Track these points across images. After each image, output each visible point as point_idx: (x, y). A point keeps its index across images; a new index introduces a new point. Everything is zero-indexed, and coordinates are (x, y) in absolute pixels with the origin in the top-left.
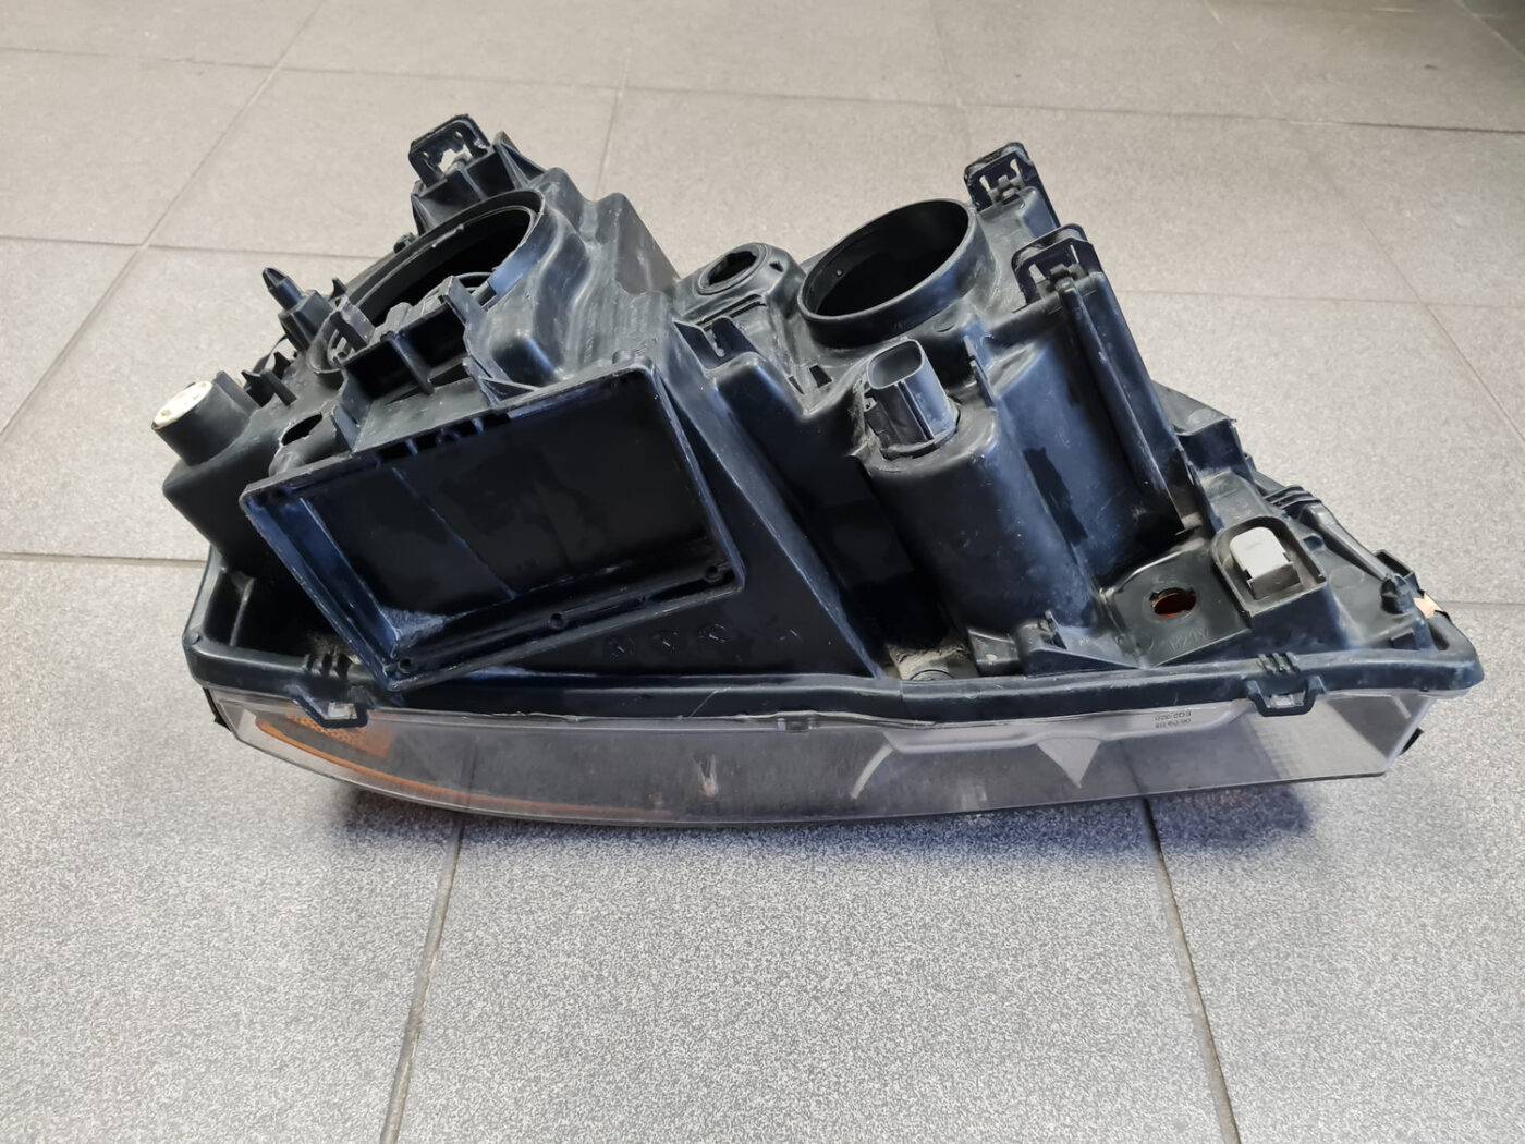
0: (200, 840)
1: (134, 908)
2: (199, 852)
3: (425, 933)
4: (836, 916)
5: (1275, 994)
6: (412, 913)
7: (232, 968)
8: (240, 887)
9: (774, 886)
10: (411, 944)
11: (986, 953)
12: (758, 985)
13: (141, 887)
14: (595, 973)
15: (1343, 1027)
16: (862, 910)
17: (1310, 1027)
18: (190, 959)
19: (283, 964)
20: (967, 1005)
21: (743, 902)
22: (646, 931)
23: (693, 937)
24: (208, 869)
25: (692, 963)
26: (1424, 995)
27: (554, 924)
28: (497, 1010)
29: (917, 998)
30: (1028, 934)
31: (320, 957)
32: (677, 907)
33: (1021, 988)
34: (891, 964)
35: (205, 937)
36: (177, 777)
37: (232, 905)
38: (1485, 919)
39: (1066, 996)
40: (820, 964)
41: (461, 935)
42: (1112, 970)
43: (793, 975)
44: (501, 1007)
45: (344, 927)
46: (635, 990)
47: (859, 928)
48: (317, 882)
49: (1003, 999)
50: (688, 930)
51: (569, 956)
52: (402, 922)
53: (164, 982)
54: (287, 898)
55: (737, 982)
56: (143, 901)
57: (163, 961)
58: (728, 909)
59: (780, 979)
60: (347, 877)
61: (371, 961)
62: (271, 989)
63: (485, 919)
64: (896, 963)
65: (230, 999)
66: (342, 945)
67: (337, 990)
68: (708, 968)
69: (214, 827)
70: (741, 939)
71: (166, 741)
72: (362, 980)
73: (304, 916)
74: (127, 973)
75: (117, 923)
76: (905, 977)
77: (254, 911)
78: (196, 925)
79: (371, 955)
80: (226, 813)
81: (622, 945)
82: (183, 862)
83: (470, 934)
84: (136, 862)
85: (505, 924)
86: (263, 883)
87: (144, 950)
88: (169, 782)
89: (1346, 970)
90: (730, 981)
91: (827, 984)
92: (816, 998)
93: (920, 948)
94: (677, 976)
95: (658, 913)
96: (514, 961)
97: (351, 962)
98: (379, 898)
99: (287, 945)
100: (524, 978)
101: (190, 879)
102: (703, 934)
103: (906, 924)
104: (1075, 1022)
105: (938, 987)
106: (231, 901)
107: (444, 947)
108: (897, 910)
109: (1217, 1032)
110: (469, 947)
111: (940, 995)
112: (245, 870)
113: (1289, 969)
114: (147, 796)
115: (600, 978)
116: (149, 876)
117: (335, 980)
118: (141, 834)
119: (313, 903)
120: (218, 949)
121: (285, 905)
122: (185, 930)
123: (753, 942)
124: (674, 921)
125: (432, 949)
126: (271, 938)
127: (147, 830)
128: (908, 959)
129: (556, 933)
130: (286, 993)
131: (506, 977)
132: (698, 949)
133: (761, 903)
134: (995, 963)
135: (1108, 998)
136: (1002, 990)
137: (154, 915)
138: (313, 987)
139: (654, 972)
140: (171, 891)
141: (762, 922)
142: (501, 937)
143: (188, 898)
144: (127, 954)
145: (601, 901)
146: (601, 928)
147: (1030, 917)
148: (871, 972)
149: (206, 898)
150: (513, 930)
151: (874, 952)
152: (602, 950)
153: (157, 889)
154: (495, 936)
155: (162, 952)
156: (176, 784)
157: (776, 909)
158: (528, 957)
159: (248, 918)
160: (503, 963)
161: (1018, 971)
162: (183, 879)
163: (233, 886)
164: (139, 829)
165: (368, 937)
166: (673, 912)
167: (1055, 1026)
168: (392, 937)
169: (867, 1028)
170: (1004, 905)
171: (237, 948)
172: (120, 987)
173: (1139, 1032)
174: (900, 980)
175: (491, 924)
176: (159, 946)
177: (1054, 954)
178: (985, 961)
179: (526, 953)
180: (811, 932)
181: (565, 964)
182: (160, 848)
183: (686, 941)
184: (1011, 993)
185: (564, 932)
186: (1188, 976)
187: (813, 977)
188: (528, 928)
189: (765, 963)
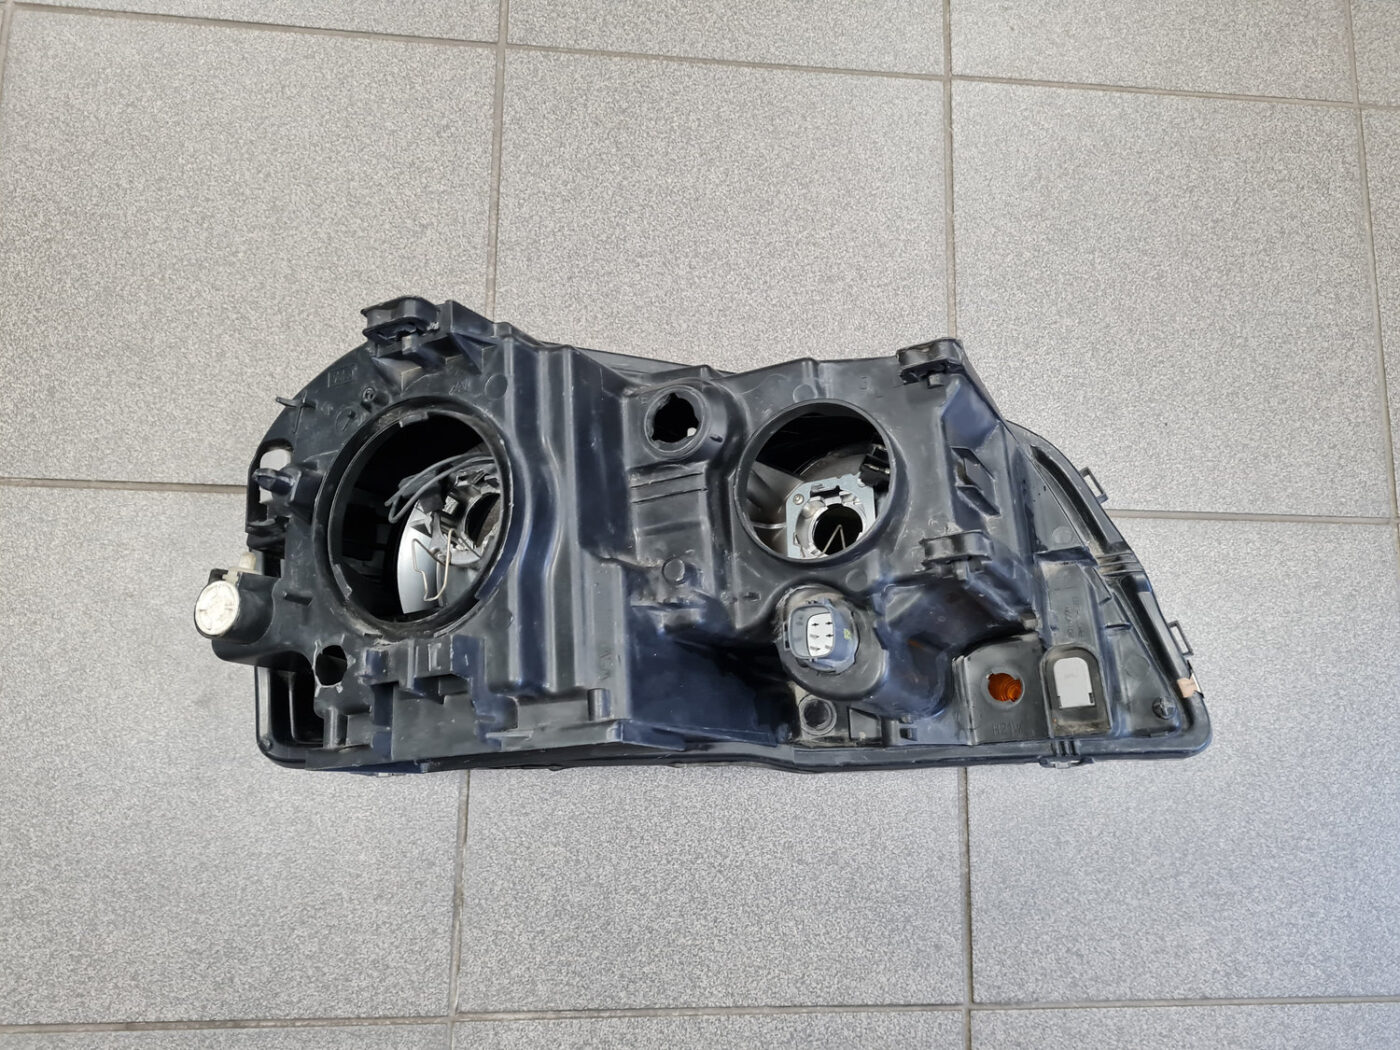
1: (247, 819)
3: (455, 831)
4: (736, 811)
5: (1017, 861)
6: (444, 817)
7: (328, 861)
9: (694, 790)
10: (446, 840)
11: (834, 836)
12: (682, 863)
13: (248, 803)
14: (574, 858)
15: (1054, 882)
16: (754, 807)
17: (1033, 883)
18: (298, 856)
19: (362, 857)
20: (818, 873)
21: (673, 803)
22: (607, 826)
23: (639, 830)
25: (639, 849)
26: (1112, 859)
27: (544, 823)
28: (511, 885)
29: (787, 869)
30: (864, 821)
31: (386, 851)
32: (627, 807)
33: (854, 860)
34: (771, 846)
35: (304, 839)
37: (317, 813)
38: (1171, 803)
39: (883, 866)
40: (724, 847)
41: (481, 833)
42: (915, 846)
43: (705, 856)
44: (514, 884)
45: (399, 829)
46: (601, 870)
47: (751, 820)
48: (373, 794)
49: (842, 868)
50: (635, 824)
51: (555, 846)
52: (438, 823)
53: (284, 874)
54: (353, 808)
55: (669, 862)
56: (252, 814)
57: (280, 858)
58: (662, 808)
59: (697, 858)
60: (393, 789)
61: (422, 854)
62: (358, 876)
63: (495, 820)
64: (774, 845)
65: (333, 883)
66: (400, 842)
67: (403, 875)
68: (649, 852)
70: (671, 831)
71: (229, 675)
72: (418, 867)
73: (369, 821)
74: (258, 868)
75: (239, 831)
76: (779, 855)
77: (333, 819)
78: (296, 830)
79: (421, 849)
81: (591, 837)
82: (272, 782)
83: (486, 831)
84: (237, 781)
85: (510, 823)
86: (334, 796)
87: (264, 851)
88: (242, 713)
89: (1067, 842)
90: (664, 861)
91: (728, 861)
92: (720, 872)
93: (791, 834)
94: (629, 858)
95: (614, 812)
96: (518, 851)
97: (408, 855)
98: (419, 806)
99: (362, 843)
100: (527, 863)
102: (646, 827)
103: (783, 816)
104: (885, 883)
105: (800, 862)
106: (314, 811)
107: (470, 842)
108: (778, 805)
109: (974, 888)
110: (487, 841)
111: (801, 867)
112: (319, 786)
113: (1030, 843)
114: (229, 726)
115: (578, 861)
116: (251, 794)
117: (400, 868)
118: (234, 759)
119: (373, 811)
120: (315, 848)
121: (354, 813)
122: (289, 834)
123: (680, 832)
124: (626, 818)
125: (462, 842)
126: (349, 838)
127: (238, 755)
128: (782, 842)
129: (545, 830)
130: (369, 878)
131: (515, 862)
132: (642, 838)
133: (685, 803)
134: (839, 843)
135: (910, 866)
136: (841, 862)
137: (263, 824)
138: (387, 873)
139: (613, 856)
140: (271, 805)
141: (686, 817)
142: (508, 833)
143: (284, 810)
144: (253, 854)
145: (575, 804)
146: (576, 824)
147: (868, 809)
148: (757, 852)
149: (297, 810)
150: (516, 828)
151: (760, 838)
152: (577, 841)
153: (259, 803)
154: (503, 832)
155: (278, 852)
157: (695, 807)
158: (528, 848)
159: (330, 824)
160: (511, 853)
161: (853, 849)
162: (276, 795)
163: (313, 799)
164: (231, 755)
165: (416, 835)
166: (625, 811)
167: (872, 886)
168: (433, 835)
169: (752, 891)
170: (851, 800)
171: (328, 847)
172: (256, 878)
173: (924, 889)
174: (776, 857)
175: (500, 824)
176: (274, 847)
177: (879, 836)
178: (833, 842)
179: (526, 844)
180: (719, 823)
181: (554, 852)
182: (252, 770)
183: (634, 833)
184: (847, 864)
185: (551, 828)
186: (964, 849)
187: (719, 856)
188: (526, 826)
189: (687, 848)
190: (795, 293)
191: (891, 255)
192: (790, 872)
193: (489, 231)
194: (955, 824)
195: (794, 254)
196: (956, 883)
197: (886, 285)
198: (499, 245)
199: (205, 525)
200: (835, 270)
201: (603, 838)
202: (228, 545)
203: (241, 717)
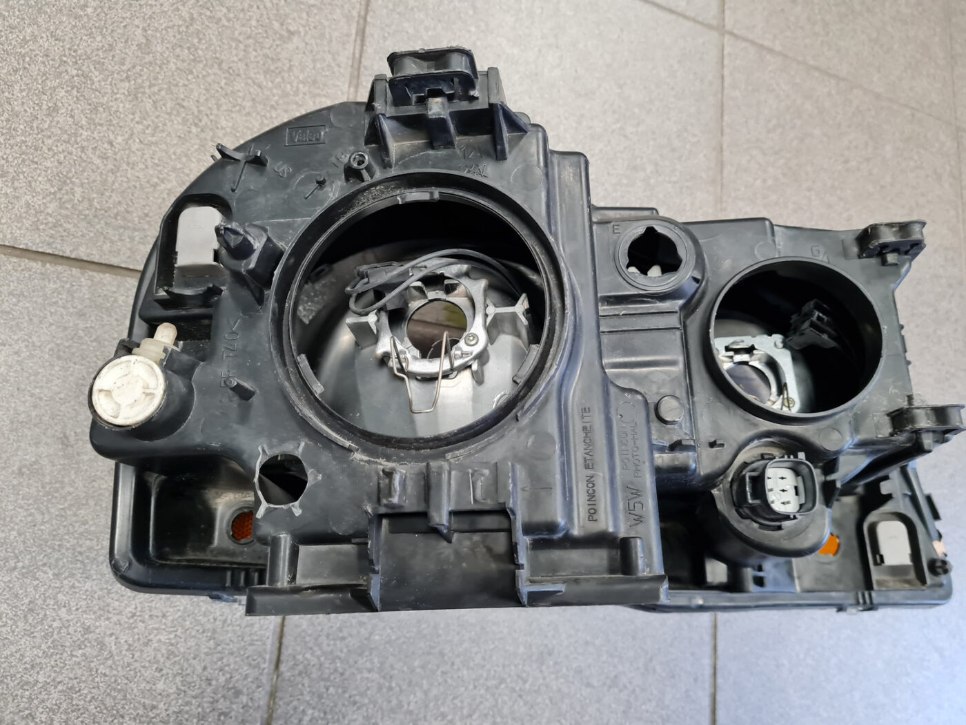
0: (72, 575)
1: (23, 640)
2: (73, 587)
6: (257, 640)
7: (119, 691)
8: (115, 619)
12: (487, 688)
13: (27, 621)
14: (387, 684)
18: (83, 685)
19: (160, 686)
23: (451, 655)
24: (83, 603)
25: (449, 675)
28: (322, 715)
31: (189, 679)
32: (441, 632)
33: (630, 683)
35: (92, 665)
36: (38, 509)
37: (111, 635)
40: (524, 671)
41: (294, 657)
43: (508, 680)
44: (325, 713)
45: (207, 654)
46: (412, 696)
48: (180, 613)
49: (621, 691)
51: (369, 672)
53: (64, 706)
54: (157, 629)
55: (475, 687)
56: (31, 634)
57: (60, 687)
59: (500, 683)
60: (203, 609)
61: (228, 681)
62: (154, 707)
63: (310, 645)
64: (567, 669)
65: (122, 717)
66: (205, 668)
67: (206, 705)
69: (82, 562)
70: (479, 656)
71: (20, 469)
72: (224, 696)
73: (172, 645)
74: (30, 699)
75: (12, 655)
76: (571, 679)
77: (130, 642)
78: (84, 655)
79: (228, 676)
80: (90, 549)
82: (60, 596)
83: (301, 657)
84: (16, 596)
85: (325, 648)
86: (134, 615)
87: (41, 679)
88: (31, 514)
90: (471, 687)
91: (527, 686)
92: (520, 696)
93: (581, 659)
94: (439, 684)
97: (214, 682)
98: (230, 628)
99: (161, 670)
100: (340, 691)
101: (69, 611)
104: (654, 704)
105: (588, 685)
106: (109, 632)
110: (300, 667)
112: (117, 603)
114: (13, 529)
115: (390, 688)
116: (31, 610)
117: (203, 697)
118: (15, 568)
119: (178, 633)
120: (105, 675)
121: (156, 636)
122: (74, 659)
123: (487, 657)
126: (147, 665)
127: (20, 564)
128: (574, 666)
129: (361, 655)
130: (166, 710)
131: (327, 689)
132: (453, 663)
136: (621, 685)
137: (43, 647)
138: (187, 703)
139: (425, 682)
140: (55, 624)
141: (493, 643)
142: (323, 659)
143: (71, 630)
144: (27, 683)
145: (392, 628)
148: (553, 676)
149: (87, 630)
150: (331, 652)
153: (41, 622)
154: (318, 658)
155: (58, 680)
156: (39, 517)
158: (342, 674)
159: (126, 647)
160: (323, 680)
162: (63, 612)
163: (108, 619)
164: (12, 563)
165: (225, 661)
166: (439, 636)
168: (243, 660)
169: (547, 714)
171: (121, 673)
172: (27, 712)
175: (316, 648)
176: (53, 675)
177: (651, 660)
178: (615, 666)
179: (340, 670)
180: (522, 649)
181: (367, 679)
182: (36, 583)
183: (446, 658)
184: (625, 687)
185: (367, 653)
186: (712, 672)
187: (520, 681)
188: (341, 651)
189: (492, 673)
190: (609, 174)
191: (680, 158)
192: (578, 695)
193: (354, 54)
194: (708, 649)
195: (609, 141)
196: (706, 702)
197: (675, 183)
198: (362, 69)
199: (11, 294)
200: (639, 161)
201: (417, 663)
202: (35, 320)
203: (29, 519)
